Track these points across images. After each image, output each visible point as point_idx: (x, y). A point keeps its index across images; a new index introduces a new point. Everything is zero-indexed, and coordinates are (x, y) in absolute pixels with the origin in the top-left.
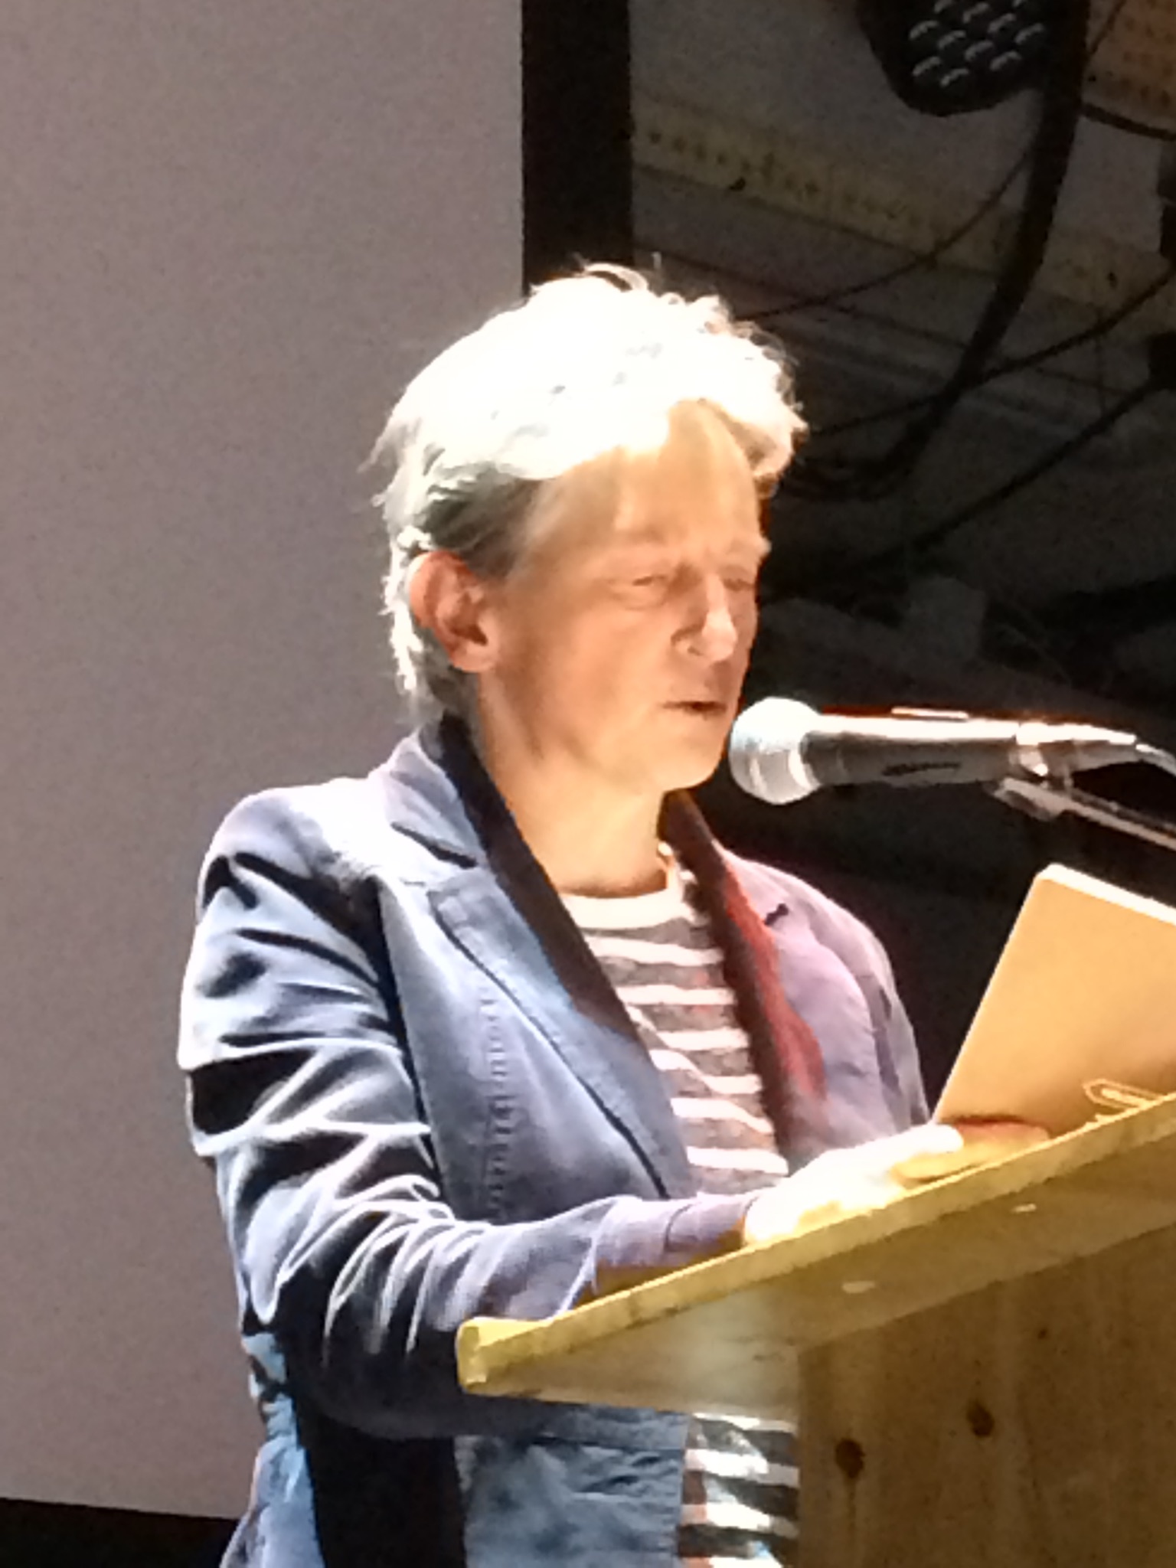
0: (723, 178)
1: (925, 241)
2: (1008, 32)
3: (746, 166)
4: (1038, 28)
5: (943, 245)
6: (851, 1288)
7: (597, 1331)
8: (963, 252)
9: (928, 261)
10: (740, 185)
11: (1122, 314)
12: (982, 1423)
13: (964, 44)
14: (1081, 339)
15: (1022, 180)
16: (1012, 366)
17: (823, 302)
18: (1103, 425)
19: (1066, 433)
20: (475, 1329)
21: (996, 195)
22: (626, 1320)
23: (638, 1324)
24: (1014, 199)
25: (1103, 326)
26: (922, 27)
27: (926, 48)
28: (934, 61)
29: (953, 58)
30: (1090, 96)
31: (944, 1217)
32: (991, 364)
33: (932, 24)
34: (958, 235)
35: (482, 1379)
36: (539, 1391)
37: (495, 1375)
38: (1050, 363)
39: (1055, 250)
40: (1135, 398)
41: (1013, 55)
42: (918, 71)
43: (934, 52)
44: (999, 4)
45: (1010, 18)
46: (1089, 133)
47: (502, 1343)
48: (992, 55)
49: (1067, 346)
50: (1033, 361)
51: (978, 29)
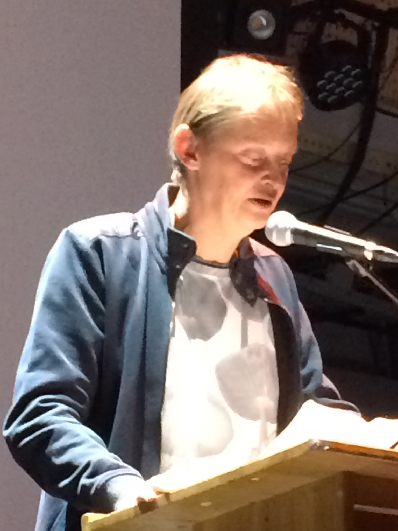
1: (325, 153)
2: (350, 83)
4: (360, 82)
5: (331, 154)
6: (204, 504)
7: (125, 518)
8: (338, 157)
9: (327, 159)
11: (392, 177)
13: (335, 88)
14: (378, 185)
15: (357, 133)
16: (356, 194)
18: (387, 213)
19: (376, 216)
20: (87, 518)
21: (348, 138)
22: (134, 515)
24: (355, 139)
25: (387, 180)
26: (321, 82)
27: (322, 89)
29: (331, 92)
30: (380, 105)
31: (230, 482)
32: (349, 193)
33: (324, 81)
34: (336, 150)
38: (369, 192)
39: (369, 155)
41: (351, 91)
42: (320, 96)
43: (325, 90)
44: (347, 74)
45: (350, 79)
46: (379, 117)
47: (95, 522)
48: (344, 92)
49: (373, 187)
50: (363, 192)
51: (339, 83)
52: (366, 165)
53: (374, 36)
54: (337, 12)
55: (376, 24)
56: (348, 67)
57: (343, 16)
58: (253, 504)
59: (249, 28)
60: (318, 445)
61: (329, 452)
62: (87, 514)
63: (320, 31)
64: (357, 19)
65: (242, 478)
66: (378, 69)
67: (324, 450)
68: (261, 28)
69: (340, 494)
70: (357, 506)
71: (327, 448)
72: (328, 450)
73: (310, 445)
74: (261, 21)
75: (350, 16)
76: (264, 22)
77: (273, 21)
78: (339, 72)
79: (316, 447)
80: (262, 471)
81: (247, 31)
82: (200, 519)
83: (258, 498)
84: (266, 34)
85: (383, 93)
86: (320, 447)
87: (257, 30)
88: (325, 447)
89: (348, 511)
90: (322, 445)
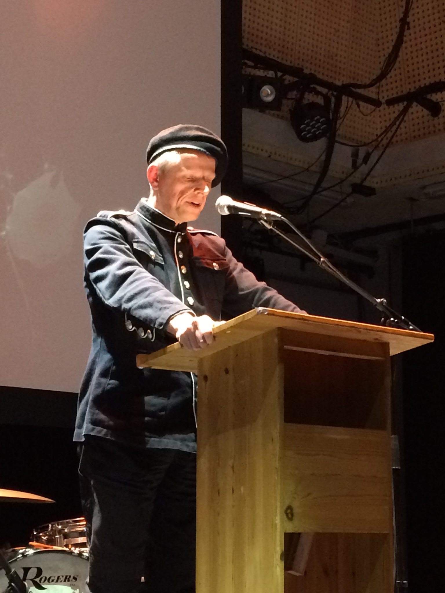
0: (267, 155)
2: (319, 126)
3: (271, 153)
4: (325, 126)
5: (309, 167)
7: (159, 355)
8: (314, 168)
10: (270, 156)
11: (344, 180)
12: (227, 371)
13: (311, 129)
14: (337, 184)
15: (324, 154)
16: (325, 189)
17: (288, 177)
18: (343, 200)
19: (337, 202)
21: (319, 157)
24: (323, 158)
25: (342, 181)
26: (303, 126)
27: (304, 130)
28: (305, 132)
29: (309, 132)
30: (337, 139)
32: (320, 189)
33: (305, 125)
34: (313, 165)
38: (332, 189)
39: (331, 167)
40: (348, 195)
41: (320, 131)
42: (302, 134)
44: (318, 121)
45: (319, 124)
46: (337, 146)
48: (316, 131)
49: (335, 186)
51: (313, 126)
52: (330, 173)
53: (333, 99)
54: (312, 86)
55: (335, 93)
56: (318, 117)
57: (314, 88)
58: (229, 347)
60: (261, 311)
63: (302, 97)
64: (324, 91)
65: (221, 331)
66: (336, 119)
67: (264, 314)
68: (268, 95)
69: (276, 340)
70: (285, 347)
72: (267, 314)
73: (257, 312)
75: (319, 89)
76: (269, 92)
77: (274, 92)
78: (312, 120)
79: (260, 313)
80: (231, 327)
81: (260, 96)
82: (201, 357)
83: (232, 343)
84: (270, 99)
85: (338, 132)
86: (262, 313)
87: (265, 97)
88: (265, 312)
89: (281, 349)
90: (263, 311)
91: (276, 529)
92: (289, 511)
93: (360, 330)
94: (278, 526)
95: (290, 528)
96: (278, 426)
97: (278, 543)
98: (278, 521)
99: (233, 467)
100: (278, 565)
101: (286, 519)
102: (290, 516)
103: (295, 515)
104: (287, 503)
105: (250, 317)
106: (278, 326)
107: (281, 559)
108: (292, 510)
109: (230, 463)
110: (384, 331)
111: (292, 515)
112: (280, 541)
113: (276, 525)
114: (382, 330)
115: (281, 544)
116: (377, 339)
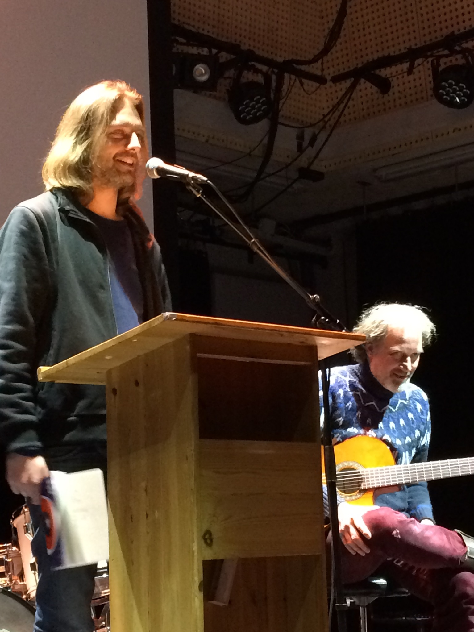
0: (204, 140)
1: (248, 151)
2: (260, 107)
4: (266, 106)
5: (251, 152)
6: (108, 358)
7: (61, 368)
8: (256, 152)
9: (249, 154)
10: (207, 141)
11: (290, 164)
12: (137, 384)
13: (251, 110)
14: (282, 169)
15: (267, 138)
16: (269, 175)
17: (229, 163)
18: (289, 186)
19: (283, 188)
20: (40, 369)
21: (261, 141)
22: (66, 366)
23: (68, 367)
24: (266, 141)
25: (288, 166)
26: (242, 107)
28: (245, 114)
29: (249, 113)
30: (280, 120)
31: (120, 343)
32: (264, 175)
33: (244, 107)
34: (255, 149)
35: (42, 379)
36: (54, 381)
37: (45, 378)
39: (274, 151)
40: (295, 181)
41: (261, 112)
42: (242, 116)
43: (244, 112)
44: (257, 102)
45: (260, 105)
46: (280, 128)
47: (45, 371)
48: (257, 112)
49: (280, 170)
50: (273, 174)
51: (253, 107)
52: (274, 158)
53: (274, 77)
54: (250, 63)
55: (276, 71)
56: (259, 97)
57: (254, 66)
58: (139, 356)
59: (194, 75)
60: (168, 317)
61: (175, 321)
62: (41, 367)
63: (240, 75)
64: (265, 68)
65: (126, 340)
66: (278, 98)
67: (173, 320)
68: (202, 75)
69: (188, 347)
70: (198, 355)
71: (174, 318)
72: (175, 320)
73: (164, 318)
74: (202, 72)
75: (259, 66)
76: (203, 71)
77: (209, 71)
78: (252, 100)
79: (167, 318)
80: (137, 335)
81: (193, 76)
82: (109, 368)
83: (141, 353)
84: (204, 78)
85: (281, 113)
86: (170, 319)
87: (198, 76)
88: (173, 318)
89: (193, 357)
90: (170, 317)
91: (193, 556)
92: (207, 537)
93: (283, 333)
94: (196, 554)
95: (209, 555)
96: (193, 443)
97: (196, 571)
98: (195, 548)
99: (146, 490)
100: (196, 596)
101: (204, 545)
102: (209, 541)
103: (214, 540)
104: (205, 528)
105: (156, 324)
106: (190, 333)
107: (200, 590)
108: (210, 534)
109: (143, 484)
110: (309, 334)
111: (211, 540)
112: (198, 570)
113: (193, 552)
114: (307, 332)
115: (199, 573)
116: (303, 342)
